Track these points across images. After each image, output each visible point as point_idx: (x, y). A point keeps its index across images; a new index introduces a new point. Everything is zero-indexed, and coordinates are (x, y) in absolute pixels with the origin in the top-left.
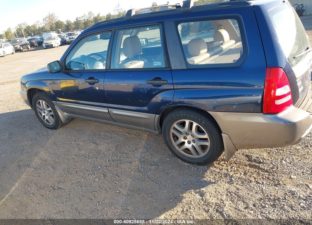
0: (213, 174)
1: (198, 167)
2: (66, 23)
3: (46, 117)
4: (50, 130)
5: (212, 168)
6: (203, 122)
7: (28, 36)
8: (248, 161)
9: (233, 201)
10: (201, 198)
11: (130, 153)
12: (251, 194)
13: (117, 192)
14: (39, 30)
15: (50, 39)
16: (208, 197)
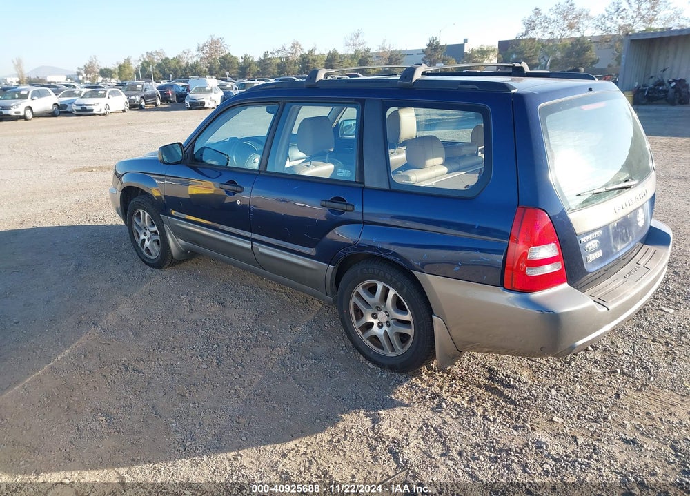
0: (411, 391)
1: (389, 375)
2: (241, 61)
3: (146, 242)
4: (149, 268)
5: (416, 379)
6: (405, 289)
7: (163, 79)
8: (487, 379)
9: (425, 441)
10: (372, 425)
11: (279, 331)
12: (465, 434)
13: (232, 391)
14: (185, 69)
15: (202, 90)
16: (385, 426)
